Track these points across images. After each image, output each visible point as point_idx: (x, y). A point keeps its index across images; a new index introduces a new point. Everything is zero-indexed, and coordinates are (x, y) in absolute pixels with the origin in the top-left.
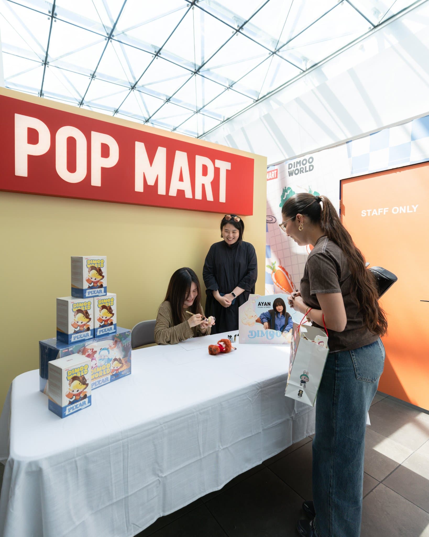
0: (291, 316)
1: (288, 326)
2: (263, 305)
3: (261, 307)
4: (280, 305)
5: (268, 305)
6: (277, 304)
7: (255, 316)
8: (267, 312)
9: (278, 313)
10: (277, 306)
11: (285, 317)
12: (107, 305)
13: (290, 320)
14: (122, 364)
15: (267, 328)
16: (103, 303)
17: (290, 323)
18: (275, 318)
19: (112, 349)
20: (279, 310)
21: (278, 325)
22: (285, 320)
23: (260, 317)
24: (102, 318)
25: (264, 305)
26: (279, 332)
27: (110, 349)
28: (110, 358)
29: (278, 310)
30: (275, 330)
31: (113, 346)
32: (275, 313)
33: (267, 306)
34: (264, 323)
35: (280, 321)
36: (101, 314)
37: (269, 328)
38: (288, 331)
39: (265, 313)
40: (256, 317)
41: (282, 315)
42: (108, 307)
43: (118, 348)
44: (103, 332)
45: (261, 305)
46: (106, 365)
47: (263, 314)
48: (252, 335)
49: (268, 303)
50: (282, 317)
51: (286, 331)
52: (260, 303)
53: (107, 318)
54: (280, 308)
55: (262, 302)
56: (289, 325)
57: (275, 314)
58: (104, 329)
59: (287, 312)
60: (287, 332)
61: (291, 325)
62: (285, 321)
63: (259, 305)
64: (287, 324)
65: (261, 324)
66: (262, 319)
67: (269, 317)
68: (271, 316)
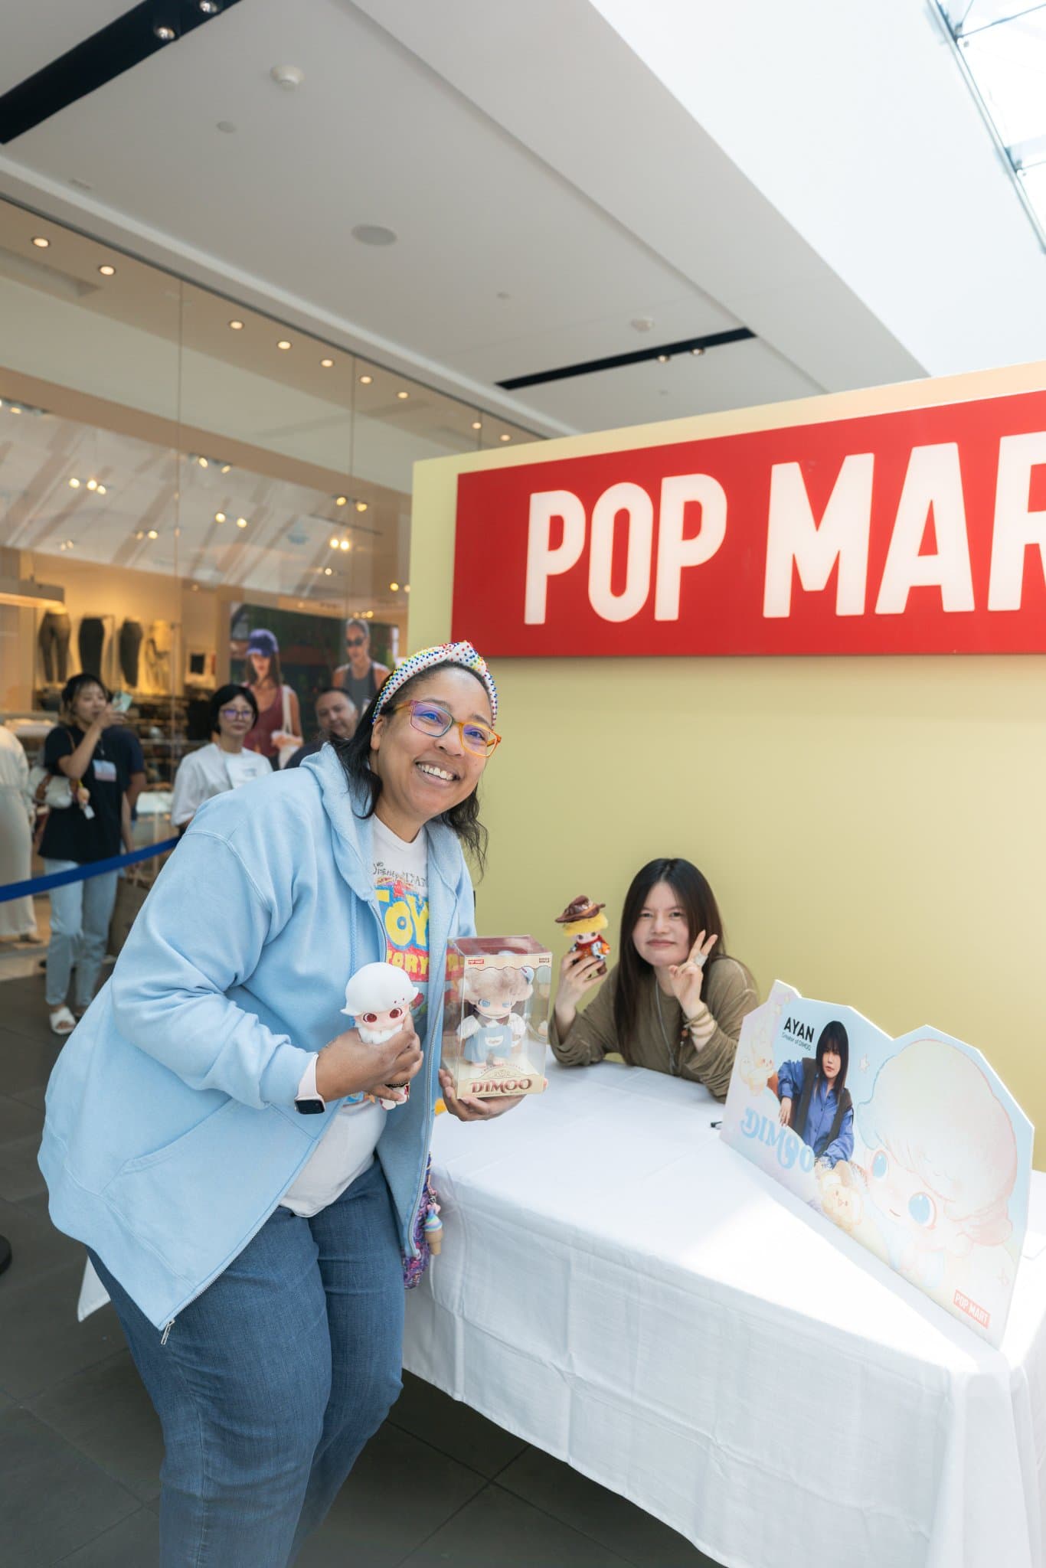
0: (853, 1106)
1: (836, 1142)
2: (794, 1033)
3: (789, 1038)
4: (835, 1053)
5: (806, 1038)
6: (830, 1045)
7: (771, 1062)
8: (798, 1062)
9: (824, 1078)
10: (828, 1051)
11: (838, 1105)
13: (847, 1121)
15: (785, 1122)
17: (846, 1134)
18: (811, 1093)
20: (829, 1069)
21: (814, 1125)
22: (835, 1115)
23: (780, 1071)
25: (798, 1035)
26: (809, 1152)
29: (825, 1069)
30: (802, 1138)
32: (817, 1076)
33: (804, 1041)
34: (784, 1100)
35: (822, 1116)
37: (789, 1125)
38: (833, 1166)
39: (794, 1063)
40: (770, 1066)
41: (832, 1090)
45: (790, 1031)
47: (788, 1064)
48: (749, 1126)
49: (808, 1028)
50: (829, 1097)
51: (827, 1158)
52: (789, 1021)
54: (832, 1061)
55: (794, 1021)
56: (840, 1139)
57: (816, 1078)
59: (846, 1087)
60: (830, 1165)
61: (845, 1145)
62: (833, 1118)
63: (786, 1027)
64: (837, 1136)
65: (776, 1099)
66: (784, 1081)
67: (799, 1085)
68: (805, 1081)
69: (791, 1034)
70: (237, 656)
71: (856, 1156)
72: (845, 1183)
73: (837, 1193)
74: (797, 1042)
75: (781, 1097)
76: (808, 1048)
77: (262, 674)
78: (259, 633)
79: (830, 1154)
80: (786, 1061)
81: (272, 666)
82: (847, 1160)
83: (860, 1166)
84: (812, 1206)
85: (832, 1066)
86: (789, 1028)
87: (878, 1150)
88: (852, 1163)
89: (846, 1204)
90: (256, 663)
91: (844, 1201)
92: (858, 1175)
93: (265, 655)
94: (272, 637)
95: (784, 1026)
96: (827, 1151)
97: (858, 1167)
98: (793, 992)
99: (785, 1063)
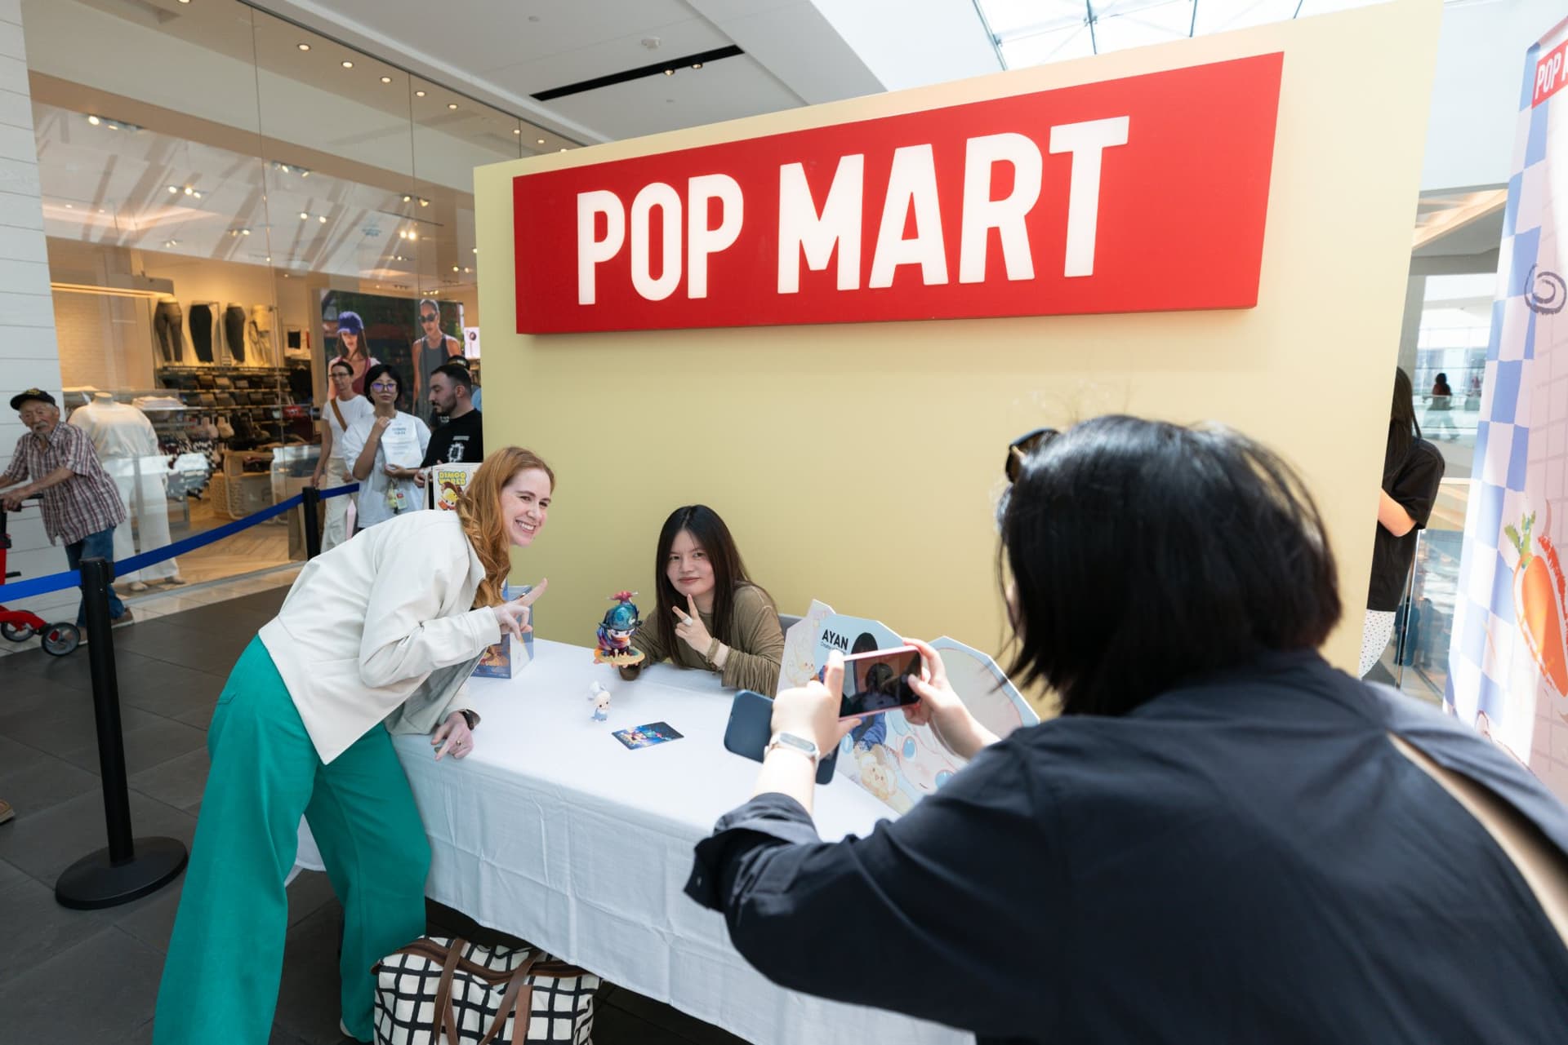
1: (871, 729)
2: (831, 642)
3: (827, 646)
17: (879, 723)
25: (834, 644)
38: (869, 748)
40: (812, 669)
45: (827, 641)
49: (843, 638)
51: (864, 743)
52: (826, 632)
55: (831, 632)
56: (874, 727)
60: (866, 748)
61: (878, 732)
63: (824, 638)
64: (872, 725)
69: (829, 643)
70: (329, 335)
71: (889, 741)
72: (880, 762)
73: (874, 770)
77: (352, 349)
78: (346, 314)
79: (867, 739)
81: (360, 341)
82: (881, 744)
83: (893, 748)
84: (853, 780)
86: (827, 638)
87: (906, 737)
88: (885, 746)
89: (882, 778)
90: (346, 340)
91: (880, 776)
92: (891, 756)
93: (353, 333)
94: (357, 317)
95: (822, 636)
96: (864, 737)
97: (891, 749)
98: (828, 609)
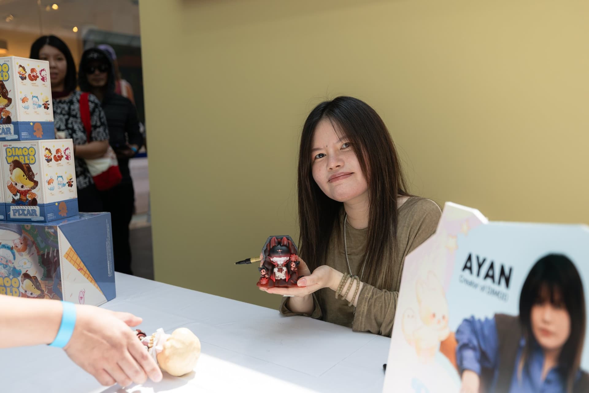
2: (478, 274)
3: (471, 284)
4: (555, 304)
5: (499, 283)
6: (544, 291)
7: (444, 317)
8: (487, 318)
9: (536, 349)
10: (541, 302)
12: (22, 161)
14: (42, 291)
16: (15, 156)
19: (19, 251)
20: (547, 333)
23: (459, 331)
24: (15, 185)
25: (485, 278)
27: (15, 251)
28: (18, 268)
31: (20, 246)
32: (524, 344)
33: (495, 287)
34: (467, 374)
36: (13, 177)
39: (479, 321)
41: (554, 369)
42: (24, 166)
43: (31, 254)
44: (19, 215)
45: (471, 272)
46: (11, 280)
47: (470, 322)
49: (503, 268)
50: (547, 381)
52: (469, 259)
53: (25, 188)
54: (552, 320)
55: (478, 258)
58: (21, 209)
59: (582, 367)
63: (465, 267)
65: (454, 372)
66: (464, 346)
67: (490, 354)
68: (500, 349)
69: (473, 278)
74: (483, 289)
75: (461, 370)
76: (504, 297)
78: (101, 48)
80: (468, 316)
85: (551, 328)
86: (470, 269)
94: (110, 49)
95: (462, 265)
98: (474, 216)
99: (466, 320)
